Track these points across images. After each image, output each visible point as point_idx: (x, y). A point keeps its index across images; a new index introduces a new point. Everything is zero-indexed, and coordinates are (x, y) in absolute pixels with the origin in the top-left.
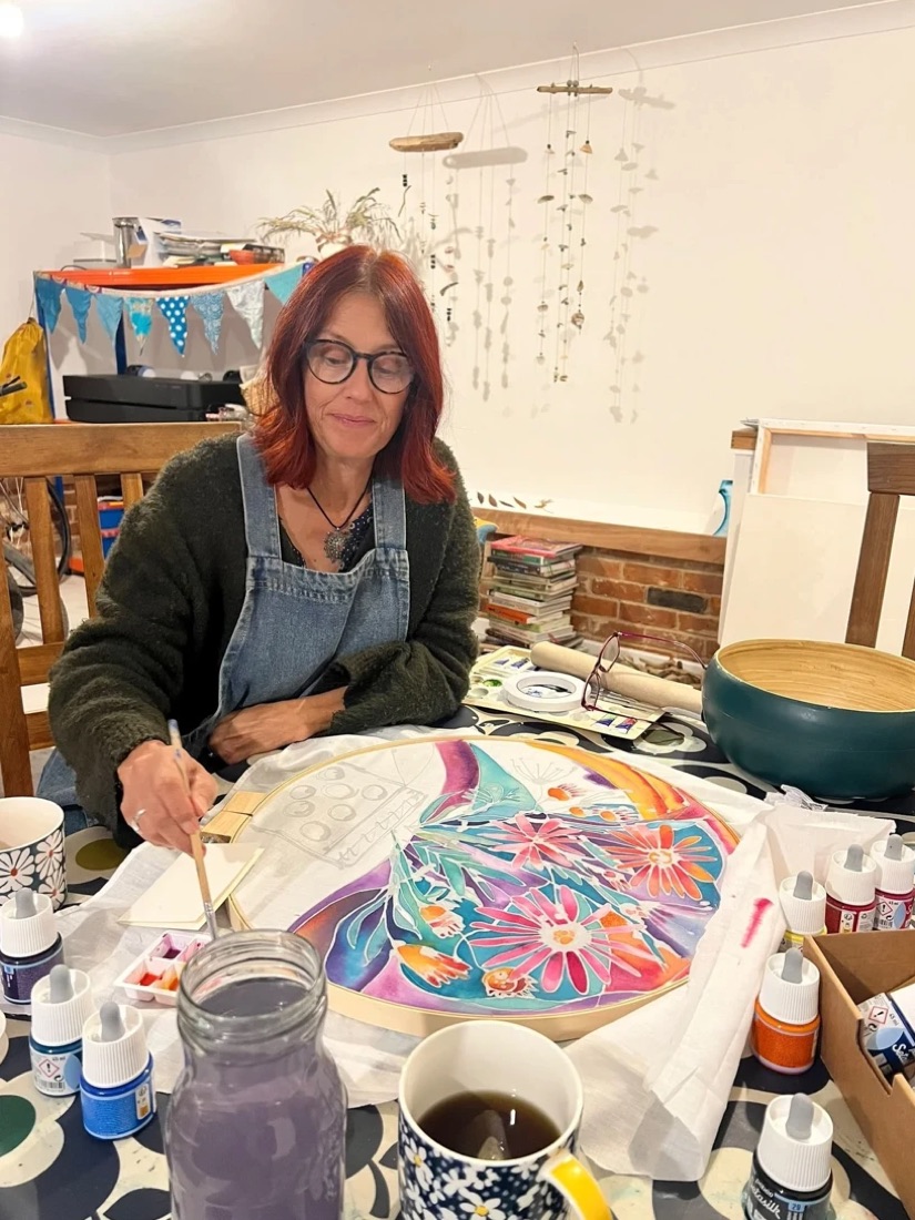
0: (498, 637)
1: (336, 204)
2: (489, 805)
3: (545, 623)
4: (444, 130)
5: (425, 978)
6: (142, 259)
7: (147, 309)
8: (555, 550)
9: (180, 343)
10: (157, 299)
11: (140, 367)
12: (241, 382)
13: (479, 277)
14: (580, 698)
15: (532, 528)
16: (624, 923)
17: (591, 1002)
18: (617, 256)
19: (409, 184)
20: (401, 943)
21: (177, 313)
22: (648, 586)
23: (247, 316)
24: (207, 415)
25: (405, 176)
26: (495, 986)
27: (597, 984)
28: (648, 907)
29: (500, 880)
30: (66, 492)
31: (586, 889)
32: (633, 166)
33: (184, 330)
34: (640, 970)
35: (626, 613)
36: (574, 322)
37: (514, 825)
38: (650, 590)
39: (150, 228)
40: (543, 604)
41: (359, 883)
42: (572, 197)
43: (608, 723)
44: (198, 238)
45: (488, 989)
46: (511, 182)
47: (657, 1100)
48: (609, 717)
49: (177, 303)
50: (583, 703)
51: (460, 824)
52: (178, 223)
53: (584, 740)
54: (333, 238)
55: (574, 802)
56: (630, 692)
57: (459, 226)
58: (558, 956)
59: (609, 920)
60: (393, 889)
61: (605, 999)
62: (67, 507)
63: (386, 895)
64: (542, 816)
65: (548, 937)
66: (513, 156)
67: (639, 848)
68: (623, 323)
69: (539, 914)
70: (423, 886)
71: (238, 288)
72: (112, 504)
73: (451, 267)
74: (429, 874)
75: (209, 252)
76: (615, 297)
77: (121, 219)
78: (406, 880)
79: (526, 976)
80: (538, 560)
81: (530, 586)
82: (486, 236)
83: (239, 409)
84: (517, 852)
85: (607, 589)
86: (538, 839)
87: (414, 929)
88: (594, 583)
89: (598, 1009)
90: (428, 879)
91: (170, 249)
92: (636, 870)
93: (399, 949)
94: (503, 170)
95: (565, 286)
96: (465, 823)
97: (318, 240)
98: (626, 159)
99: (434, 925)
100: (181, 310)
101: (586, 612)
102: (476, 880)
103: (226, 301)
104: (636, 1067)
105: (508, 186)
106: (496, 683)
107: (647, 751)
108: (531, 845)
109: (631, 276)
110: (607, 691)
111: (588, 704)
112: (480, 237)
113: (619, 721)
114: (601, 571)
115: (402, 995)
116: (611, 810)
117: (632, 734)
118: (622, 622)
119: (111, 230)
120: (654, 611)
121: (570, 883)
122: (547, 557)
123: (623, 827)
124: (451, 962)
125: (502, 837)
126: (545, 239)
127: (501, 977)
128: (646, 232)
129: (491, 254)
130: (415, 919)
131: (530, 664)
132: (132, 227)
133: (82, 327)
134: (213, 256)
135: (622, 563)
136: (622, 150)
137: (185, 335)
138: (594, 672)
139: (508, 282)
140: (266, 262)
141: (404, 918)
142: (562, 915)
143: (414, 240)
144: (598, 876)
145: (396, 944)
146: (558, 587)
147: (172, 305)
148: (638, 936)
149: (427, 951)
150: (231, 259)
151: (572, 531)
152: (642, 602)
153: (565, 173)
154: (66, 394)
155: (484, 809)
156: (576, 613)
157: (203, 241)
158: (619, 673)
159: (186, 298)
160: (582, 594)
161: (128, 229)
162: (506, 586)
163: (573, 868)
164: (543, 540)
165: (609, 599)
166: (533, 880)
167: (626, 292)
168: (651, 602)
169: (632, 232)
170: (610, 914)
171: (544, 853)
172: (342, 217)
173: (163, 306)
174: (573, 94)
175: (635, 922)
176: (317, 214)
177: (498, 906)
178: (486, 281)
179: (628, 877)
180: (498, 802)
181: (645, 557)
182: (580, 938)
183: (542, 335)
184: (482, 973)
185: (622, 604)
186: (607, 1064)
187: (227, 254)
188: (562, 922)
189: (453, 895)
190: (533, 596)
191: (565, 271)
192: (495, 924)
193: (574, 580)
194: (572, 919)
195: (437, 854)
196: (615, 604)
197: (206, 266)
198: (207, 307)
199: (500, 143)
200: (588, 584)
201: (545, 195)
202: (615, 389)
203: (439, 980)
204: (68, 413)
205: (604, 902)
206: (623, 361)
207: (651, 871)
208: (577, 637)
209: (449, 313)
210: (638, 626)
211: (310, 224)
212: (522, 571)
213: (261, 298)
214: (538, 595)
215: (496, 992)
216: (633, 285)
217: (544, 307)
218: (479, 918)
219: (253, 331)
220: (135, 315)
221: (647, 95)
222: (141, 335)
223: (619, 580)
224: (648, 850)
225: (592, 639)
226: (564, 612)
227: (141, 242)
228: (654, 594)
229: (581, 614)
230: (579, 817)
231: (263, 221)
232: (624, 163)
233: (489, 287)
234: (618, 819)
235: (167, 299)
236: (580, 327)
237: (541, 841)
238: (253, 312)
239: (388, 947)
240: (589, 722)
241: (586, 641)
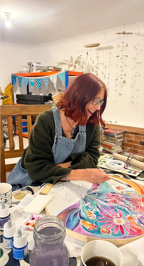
0: (105, 151)
1: (73, 59)
2: (103, 190)
3: (116, 148)
4: (96, 43)
5: (87, 228)
6: (33, 71)
7: (33, 81)
8: (119, 132)
9: (40, 88)
10: (36, 79)
11: (32, 93)
12: (52, 96)
13: (103, 73)
14: (124, 166)
15: (113, 127)
16: (133, 219)
17: (125, 237)
18: (133, 69)
19: (88, 54)
20: (82, 220)
21: (39, 82)
22: (140, 141)
23: (53, 82)
24: (45, 103)
25: (87, 53)
26: (103, 232)
27: (127, 233)
28: (139, 216)
29: (105, 207)
30: (16, 118)
31: (124, 210)
32: (137, 49)
33: (41, 85)
34: (137, 231)
35: (134, 147)
36: (123, 83)
37: (108, 195)
38: (140, 142)
39: (34, 65)
40: (116, 144)
41: (73, 206)
42: (123, 56)
43: (130, 172)
44: (44, 66)
45: (101, 232)
46: (110, 53)
47: (140, 262)
48: (130, 171)
49: (39, 80)
50: (124, 167)
51: (96, 194)
52: (40, 63)
53: (124, 176)
54: (72, 66)
55: (122, 190)
56: (135, 165)
57: (99, 63)
58: (118, 226)
59: (130, 218)
60: (81, 208)
61: (128, 237)
62: (16, 121)
63: (79, 209)
64: (115, 193)
65: (115, 221)
66: (111, 48)
67: (137, 202)
68: (135, 83)
69: (114, 216)
70: (87, 207)
71: (52, 76)
72: (25, 121)
73: (97, 71)
74: (89, 205)
75: (46, 69)
76: (133, 77)
77: (29, 63)
78: (84, 206)
79: (110, 230)
80: (115, 134)
81: (113, 140)
82: (105, 65)
83: (51, 101)
84: (109, 201)
85: (130, 141)
86: (114, 198)
87: (85, 217)
88: (127, 140)
89: (127, 239)
90: (88, 206)
91: (38, 69)
92: (136, 207)
93: (82, 221)
94: (108, 51)
95: (122, 75)
96: (97, 194)
97: (69, 66)
98: (136, 48)
99: (90, 216)
100: (40, 81)
101: (125, 146)
102: (99, 207)
103: (49, 79)
104: (135, 254)
105: (109, 54)
106: (105, 162)
107: (139, 179)
108: (112, 199)
109: (136, 72)
110: (130, 165)
111: (126, 167)
112: (103, 65)
113: (133, 172)
114: (129, 137)
115: (82, 232)
116: (131, 192)
117: (136, 175)
118: (134, 149)
119: (27, 65)
120: (141, 146)
121: (121, 209)
122: (117, 134)
123: (133, 197)
124: (93, 225)
125: (105, 197)
126: (118, 65)
127: (105, 230)
128: (140, 63)
129: (105, 68)
130: (85, 214)
131: (112, 158)
132: (31, 64)
133: (20, 85)
134: (47, 70)
135: (134, 135)
136: (135, 46)
137: (41, 86)
138: (127, 160)
139: (109, 74)
140: (58, 71)
141: (83, 214)
142: (119, 216)
143: (89, 66)
144: (127, 208)
145: (81, 220)
146: (119, 140)
147: (38, 80)
148: (136, 222)
149: (88, 222)
150: (51, 70)
151: (122, 128)
152: (138, 144)
153: (122, 51)
154: (17, 98)
155: (101, 191)
156: (123, 146)
157: (45, 67)
158: (133, 161)
159: (41, 78)
160: (124, 142)
161: (30, 65)
162: (107, 140)
163: (122, 205)
164: (116, 130)
165: (131, 143)
166: (112, 208)
167: (135, 76)
168: (140, 144)
169: (137, 63)
170: (130, 217)
171: (115, 202)
172: (74, 61)
173: (37, 80)
174: (124, 34)
175: (136, 219)
176: (69, 61)
177: (104, 213)
178: (104, 74)
179: (134, 208)
180: (105, 189)
181: (139, 134)
182: (123, 222)
183: (116, 86)
184: (100, 228)
185: (134, 145)
186: (129, 252)
187: (50, 69)
188: (119, 218)
189: (94, 210)
190: (113, 142)
191: (122, 72)
192: (103, 217)
193: (123, 139)
194: (121, 217)
195: (91, 201)
196: (132, 145)
197: (46, 72)
198: (45, 80)
199: (108, 45)
200: (126, 140)
201: (118, 56)
202: (133, 97)
203: (90, 229)
204: (17, 102)
205: (128, 214)
206: (135, 91)
207: (140, 207)
208: (123, 152)
210: (137, 150)
211: (67, 63)
212: (111, 137)
213: (57, 78)
214: (114, 142)
215: (103, 233)
216: (137, 74)
217: (117, 80)
218: (100, 215)
219: (55, 85)
220: (31, 82)
221: (141, 34)
222: (32, 86)
223: (133, 139)
224: (139, 202)
225: (127, 152)
226: (120, 146)
227: (33, 67)
228: (141, 143)
229: (124, 147)
230: (123, 194)
231: (57, 63)
232: (135, 48)
233: (105, 75)
234: (132, 195)
235: (37, 79)
236: (125, 84)
237: (114, 199)
238: (55, 81)
239: (79, 221)
240: (126, 172)
241: (125, 153)
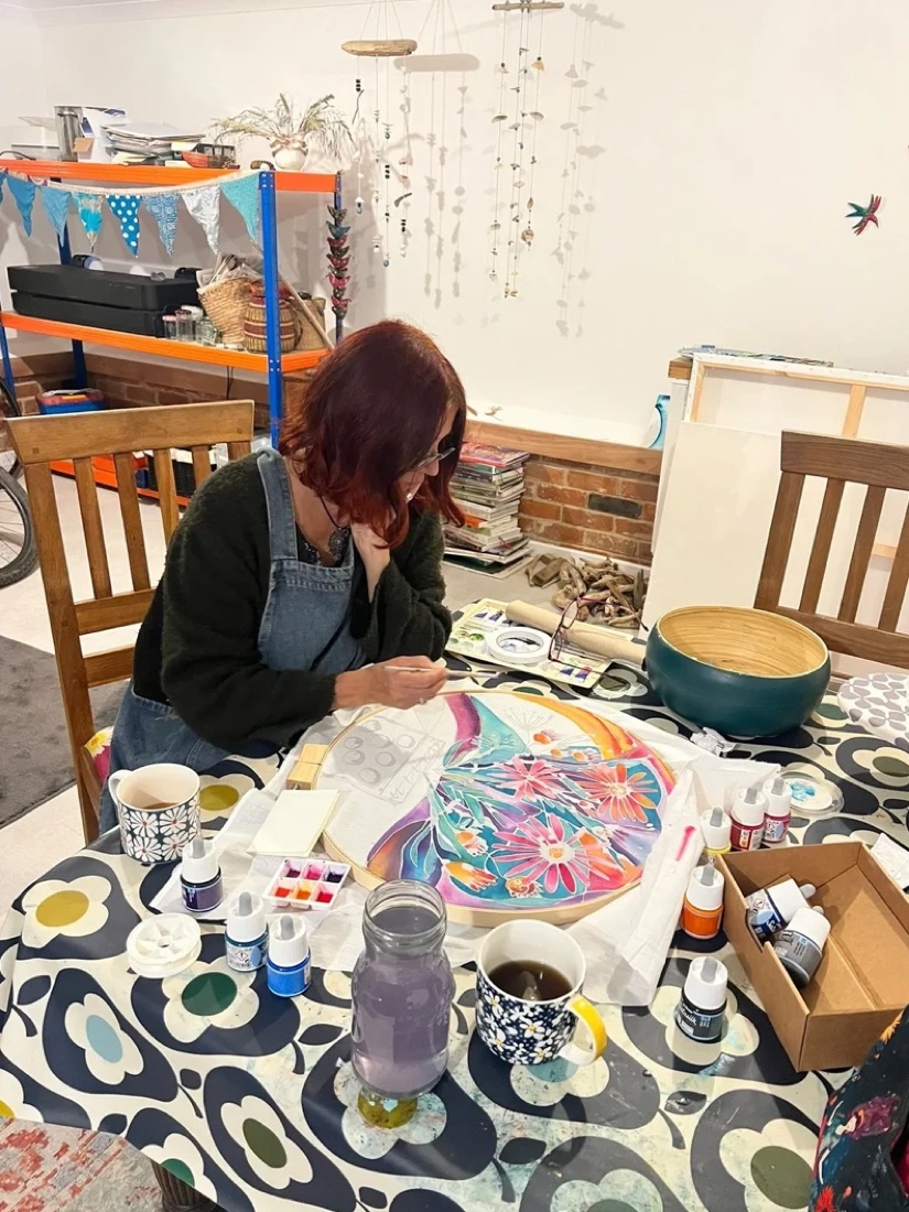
0: (451, 539)
1: (289, 104)
2: (492, 749)
3: (495, 526)
4: (398, 38)
5: (469, 886)
6: (88, 153)
7: (96, 206)
8: (507, 458)
9: (134, 244)
10: (107, 197)
11: (86, 257)
12: (198, 287)
13: (431, 184)
14: (547, 652)
15: (483, 435)
16: (595, 842)
17: (578, 899)
18: (565, 174)
19: (362, 88)
20: (448, 861)
21: (129, 213)
22: (588, 492)
23: (202, 221)
24: (164, 318)
25: (358, 81)
26: (515, 890)
27: (582, 886)
28: (611, 828)
29: (507, 810)
30: (16, 385)
31: (567, 816)
32: (582, 84)
33: (137, 230)
34: (608, 876)
35: (568, 517)
36: (524, 238)
37: (512, 766)
38: (591, 496)
39: (97, 120)
40: (494, 510)
41: (409, 817)
42: (523, 115)
43: (569, 672)
44: (148, 136)
45: (511, 892)
46: (463, 90)
47: (623, 960)
48: (570, 668)
49: (128, 202)
50: (550, 657)
51: (472, 766)
52: (123, 112)
53: (555, 688)
54: (288, 143)
55: (553, 745)
57: (411, 132)
58: (553, 867)
59: (587, 840)
60: (434, 820)
61: (588, 897)
62: (18, 400)
63: (430, 825)
64: (531, 758)
65: (545, 852)
66: (465, 63)
67: (603, 783)
68: (571, 241)
69: (538, 836)
70: (454, 817)
71: (193, 191)
72: (65, 398)
73: (405, 177)
74: (456, 806)
75: (159, 150)
76: (562, 215)
77: (63, 108)
78: (442, 813)
79: (534, 882)
80: (490, 470)
81: (481, 493)
82: (438, 143)
83: (195, 310)
84: (517, 788)
85: (552, 494)
86: (531, 777)
87: (454, 851)
88: (540, 488)
89: (583, 903)
90: (457, 811)
91: (118, 145)
92: (601, 800)
93: (447, 865)
94: (454, 78)
95: (517, 204)
96: (476, 765)
97: (272, 146)
98: (577, 77)
99: (467, 847)
100: (133, 210)
101: (531, 515)
102: (491, 811)
103: (179, 202)
104: (609, 940)
105: (460, 93)
106: (480, 637)
107: (604, 696)
108: (526, 781)
109: (579, 194)
110: (567, 643)
111: (553, 657)
112: (432, 144)
113: (576, 671)
114: (546, 477)
115: (456, 898)
116: (581, 751)
117: (587, 684)
118: (565, 525)
119: (53, 114)
120: (594, 516)
121: (555, 811)
122: (498, 467)
123: (591, 766)
124: (483, 874)
125: (504, 776)
126: (499, 159)
127: (518, 883)
128: (593, 152)
129: (442, 163)
130: (452, 841)
131: (503, 618)
132: (76, 116)
133: (27, 219)
134: (164, 155)
135: (566, 470)
136: (573, 66)
137: (138, 236)
138: (558, 630)
139: (460, 191)
140: (220, 167)
141: (446, 843)
142: (553, 836)
143: (366, 142)
144: (575, 805)
145: (444, 861)
146: (507, 493)
147: (123, 204)
148: (606, 851)
149: (467, 867)
150: (182, 159)
151: (520, 440)
152: (583, 506)
153: (518, 91)
154: (12, 287)
155: (488, 752)
156: (522, 515)
157: (153, 139)
158: (579, 631)
159: (138, 197)
160: (529, 498)
161: (72, 122)
162: (459, 492)
163: (557, 799)
164: (494, 448)
165: (552, 503)
166: (531, 810)
167: (574, 210)
168: (592, 506)
169: (581, 150)
170: (586, 835)
171: (536, 789)
172: (297, 123)
173: (113, 204)
174: (526, 10)
175: (603, 841)
176: (272, 116)
177: (508, 831)
178: (437, 188)
179: (596, 805)
180: (497, 747)
181: (588, 466)
182: (567, 853)
183: (495, 253)
184: (505, 881)
185: (565, 509)
186: (594, 939)
187: (178, 153)
188: (553, 842)
189: (476, 824)
190: (484, 502)
191: (516, 189)
192: (508, 845)
193: (521, 485)
194: (560, 839)
195: (460, 792)
196: (559, 508)
197: (157, 166)
198: (160, 208)
199: (451, 48)
200: (534, 489)
201: (502, 121)
202: (561, 304)
203: (477, 886)
204: (15, 306)
205: (581, 825)
206: (570, 277)
207: (612, 801)
208: (523, 539)
209: (403, 224)
210: (579, 528)
211: (263, 127)
212: (474, 478)
213: (217, 203)
214: (489, 501)
215: (517, 894)
216: (581, 203)
217: (497, 226)
218: (498, 841)
219: (210, 237)
220: (83, 211)
221: (598, 12)
222: (92, 232)
223: (563, 486)
224: (609, 784)
225: (537, 540)
226: (512, 516)
227: (87, 135)
228: (594, 500)
229: (526, 517)
230: (559, 758)
231: (214, 122)
232: (575, 80)
233: (441, 195)
234: (586, 760)
235: (117, 197)
236: (529, 243)
237: (533, 779)
238: (209, 217)
239: (439, 865)
240: (553, 673)
241: (531, 542)
